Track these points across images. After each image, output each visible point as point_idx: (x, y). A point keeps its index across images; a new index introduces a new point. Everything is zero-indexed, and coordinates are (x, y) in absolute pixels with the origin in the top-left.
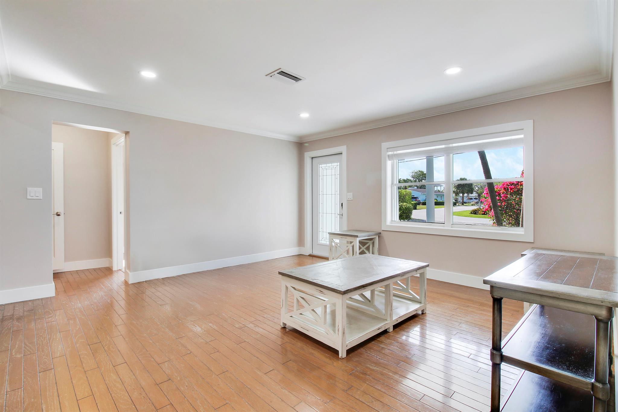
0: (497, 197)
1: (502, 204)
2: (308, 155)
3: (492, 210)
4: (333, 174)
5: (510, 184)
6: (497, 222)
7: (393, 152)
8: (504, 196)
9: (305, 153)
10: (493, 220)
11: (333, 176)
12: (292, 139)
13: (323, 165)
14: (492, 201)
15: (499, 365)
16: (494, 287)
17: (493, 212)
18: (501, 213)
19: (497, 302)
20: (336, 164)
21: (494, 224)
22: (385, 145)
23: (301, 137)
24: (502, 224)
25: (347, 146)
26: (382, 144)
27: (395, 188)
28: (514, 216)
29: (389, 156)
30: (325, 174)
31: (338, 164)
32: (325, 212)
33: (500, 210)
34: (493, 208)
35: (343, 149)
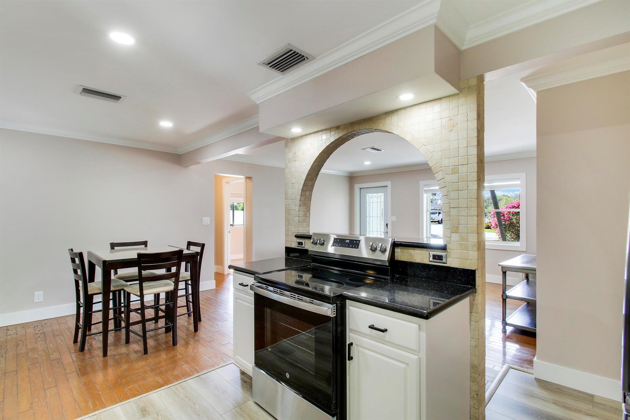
0: (502, 217)
1: (506, 223)
2: (357, 187)
3: (498, 228)
4: (379, 201)
5: (512, 207)
6: (502, 237)
7: (428, 188)
8: (507, 216)
9: (355, 185)
10: (499, 236)
11: (379, 203)
12: (345, 174)
13: (369, 195)
14: (498, 221)
15: (506, 299)
16: (503, 267)
17: (499, 230)
18: (505, 230)
19: (504, 273)
20: (381, 194)
21: (499, 238)
22: (422, 183)
23: (352, 173)
24: (506, 238)
25: (391, 182)
26: (420, 182)
27: (428, 213)
28: (515, 232)
29: (425, 190)
30: (371, 201)
31: (383, 194)
32: (371, 230)
33: (504, 228)
34: (499, 226)
35: (388, 183)
